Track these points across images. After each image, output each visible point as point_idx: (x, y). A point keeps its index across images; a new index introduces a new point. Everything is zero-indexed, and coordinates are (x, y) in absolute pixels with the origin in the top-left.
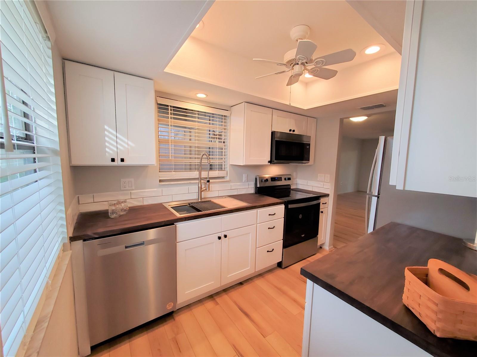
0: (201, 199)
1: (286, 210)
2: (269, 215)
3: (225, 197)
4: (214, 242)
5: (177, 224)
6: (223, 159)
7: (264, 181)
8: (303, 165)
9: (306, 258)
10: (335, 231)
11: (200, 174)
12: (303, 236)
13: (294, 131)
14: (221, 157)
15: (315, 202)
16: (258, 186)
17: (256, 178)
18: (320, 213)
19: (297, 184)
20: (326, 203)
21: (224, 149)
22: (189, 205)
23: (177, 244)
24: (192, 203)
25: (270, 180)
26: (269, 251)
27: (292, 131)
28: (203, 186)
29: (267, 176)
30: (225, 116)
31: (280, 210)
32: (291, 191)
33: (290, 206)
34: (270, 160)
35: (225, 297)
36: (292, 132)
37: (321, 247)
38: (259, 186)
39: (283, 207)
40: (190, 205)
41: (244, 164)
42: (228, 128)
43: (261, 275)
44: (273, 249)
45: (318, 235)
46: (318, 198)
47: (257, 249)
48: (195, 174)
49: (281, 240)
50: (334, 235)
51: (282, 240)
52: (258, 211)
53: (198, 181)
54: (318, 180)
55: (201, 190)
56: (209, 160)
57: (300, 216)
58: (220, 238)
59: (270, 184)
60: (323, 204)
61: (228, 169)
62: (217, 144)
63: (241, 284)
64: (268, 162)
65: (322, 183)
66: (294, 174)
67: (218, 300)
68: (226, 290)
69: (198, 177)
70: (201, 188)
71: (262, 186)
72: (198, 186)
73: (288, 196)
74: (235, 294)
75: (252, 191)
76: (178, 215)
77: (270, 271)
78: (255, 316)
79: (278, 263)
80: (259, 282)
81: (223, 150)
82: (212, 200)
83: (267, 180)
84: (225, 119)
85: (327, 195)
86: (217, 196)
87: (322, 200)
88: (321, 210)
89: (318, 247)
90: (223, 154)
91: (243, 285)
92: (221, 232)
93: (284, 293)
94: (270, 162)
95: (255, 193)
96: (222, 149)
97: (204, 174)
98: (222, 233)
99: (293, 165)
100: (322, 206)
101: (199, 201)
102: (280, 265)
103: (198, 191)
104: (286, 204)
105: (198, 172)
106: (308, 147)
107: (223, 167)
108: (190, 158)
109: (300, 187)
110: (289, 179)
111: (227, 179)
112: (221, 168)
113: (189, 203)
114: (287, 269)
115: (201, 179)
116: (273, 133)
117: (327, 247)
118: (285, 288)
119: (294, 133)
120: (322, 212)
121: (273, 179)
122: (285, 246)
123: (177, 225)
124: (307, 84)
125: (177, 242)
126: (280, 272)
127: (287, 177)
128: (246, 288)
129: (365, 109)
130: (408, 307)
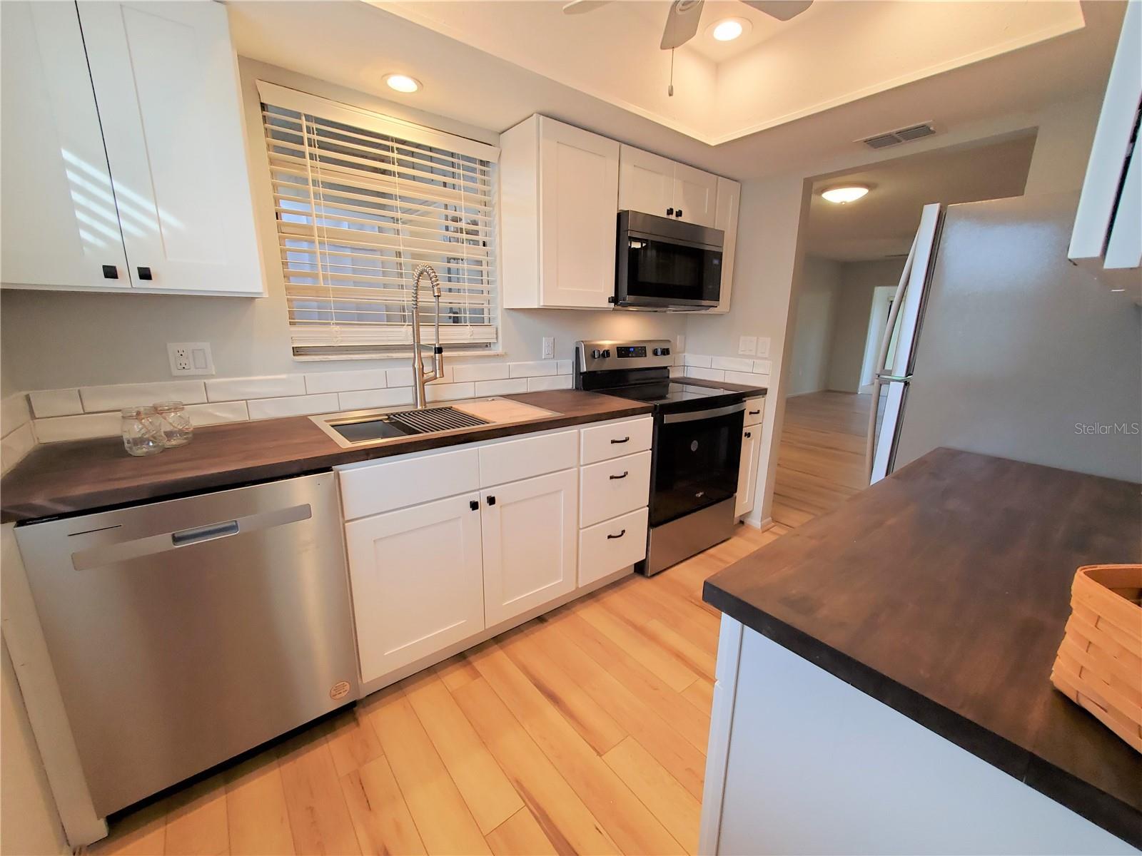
0: (424, 402)
1: (657, 429)
2: (613, 442)
3: (492, 398)
4: (459, 517)
5: (341, 470)
6: (485, 294)
7: (599, 357)
8: (703, 312)
9: (705, 550)
10: (778, 483)
11: (417, 334)
12: (699, 495)
13: (679, 214)
14: (479, 287)
15: (730, 409)
16: (584, 369)
17: (577, 349)
18: (744, 439)
19: (684, 366)
20: (758, 412)
21: (484, 263)
22: (389, 418)
23: (346, 524)
24: (397, 413)
25: (614, 353)
26: (613, 535)
27: (674, 213)
28: (428, 369)
29: (607, 343)
30: (482, 163)
31: (642, 428)
32: (671, 384)
33: (669, 419)
34: (613, 296)
35: (499, 655)
36: (673, 217)
37: (742, 522)
38: (585, 370)
39: (648, 420)
40: (393, 419)
41: (542, 304)
42: (496, 199)
43: (591, 595)
44: (623, 531)
45: (736, 492)
46: (739, 397)
47: (581, 531)
48: (403, 334)
49: (644, 507)
50: (775, 493)
51: (648, 506)
52: (582, 431)
53: (413, 354)
54: (740, 353)
55: (422, 381)
56: (435, 288)
57: (694, 446)
58: (474, 506)
59: (614, 363)
60: (751, 413)
61: (499, 322)
62: (465, 251)
63: (541, 619)
64: (609, 302)
65: (751, 361)
66: (678, 342)
67: (480, 663)
68: (499, 639)
69: (410, 342)
70: (423, 373)
71: (591, 369)
72: (411, 369)
73: (663, 397)
74: (523, 647)
75: (568, 383)
76: (345, 444)
77: (615, 584)
78: (574, 699)
79: (635, 564)
80: (589, 615)
81: (484, 268)
82: (453, 406)
83: (606, 354)
84: (483, 173)
85: (762, 392)
86: (472, 396)
87: (750, 405)
88: (745, 430)
89: (736, 522)
90: (485, 278)
91: (545, 624)
92: (478, 490)
93: (652, 638)
94: (614, 300)
95: (574, 388)
96: (479, 263)
97: (428, 335)
98: (481, 491)
99: (673, 311)
100: (747, 419)
101: (419, 408)
102: (640, 568)
103: (413, 384)
104: (658, 413)
105: (411, 328)
106: (716, 262)
107: (486, 315)
108: (385, 286)
109: (693, 374)
110: (666, 352)
111: (498, 349)
112: (478, 319)
113: (387, 415)
114: (657, 578)
115: (422, 348)
116: (621, 217)
117: (756, 522)
118: (655, 625)
119: (680, 219)
120: (748, 435)
121: (624, 351)
122: (653, 523)
123: (340, 472)
124: (718, 65)
125: (346, 519)
126: (642, 586)
127: (659, 347)
128: (554, 629)
129: (876, 143)
130: (1075, 701)
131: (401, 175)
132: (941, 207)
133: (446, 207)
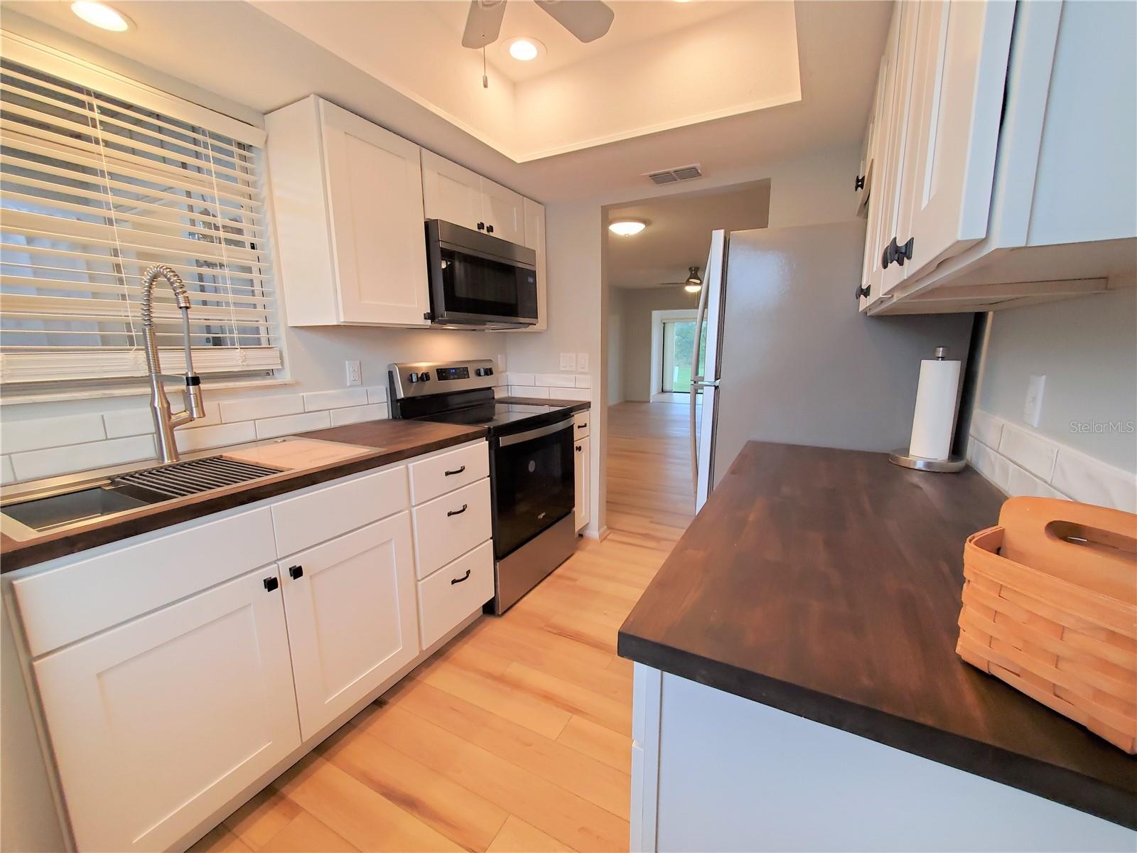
0: (174, 452)
1: (493, 452)
2: (447, 474)
3: (282, 439)
5: (16, 579)
6: (260, 309)
7: (418, 381)
8: (523, 330)
9: (553, 571)
10: (609, 492)
11: (154, 362)
12: (541, 516)
13: (490, 229)
14: (250, 299)
15: (560, 426)
16: (401, 394)
17: (391, 374)
18: (576, 453)
19: (508, 386)
20: (585, 426)
21: (255, 270)
22: (113, 483)
23: (35, 664)
24: (127, 474)
25: (434, 376)
26: (457, 579)
27: (485, 228)
28: (177, 407)
29: (423, 365)
30: (242, 146)
31: (477, 455)
32: (497, 406)
33: (504, 441)
34: (429, 312)
35: (327, 771)
36: (484, 231)
37: (581, 536)
38: (402, 396)
39: (482, 446)
40: (119, 482)
41: (342, 319)
42: (265, 192)
43: (439, 655)
44: (468, 572)
45: (574, 506)
46: (567, 412)
47: (420, 583)
48: (133, 362)
49: (487, 540)
50: (607, 502)
51: (491, 538)
52: (411, 465)
53: (150, 389)
54: (562, 369)
55: (168, 424)
56: (181, 297)
57: (532, 467)
58: (271, 584)
59: (435, 387)
60: (579, 427)
61: (283, 344)
62: (223, 253)
63: (379, 703)
64: (425, 319)
65: (572, 376)
66: (499, 363)
67: (298, 794)
68: (324, 748)
69: (143, 371)
70: (170, 414)
71: (410, 395)
72: (149, 409)
73: (490, 419)
74: (357, 749)
75: (383, 412)
76: (25, 534)
77: (464, 633)
78: (438, 794)
79: (484, 606)
80: (440, 680)
81: (255, 275)
82: (224, 455)
83: (425, 377)
84: (244, 158)
85: (586, 406)
86: (252, 437)
87: (578, 419)
88: (576, 444)
89: (577, 535)
90: (257, 288)
91: (386, 707)
92: (275, 562)
93: (516, 685)
94: (432, 316)
95: (391, 417)
96: (249, 270)
97: (173, 363)
98: (279, 563)
99: (493, 328)
100: (577, 434)
101: (167, 462)
102: (490, 609)
103: (153, 429)
104: (493, 436)
105: (142, 355)
106: (531, 280)
107: (263, 335)
108: (95, 295)
109: (518, 393)
110: (489, 372)
111: (286, 376)
112: (251, 339)
113: (109, 478)
114: (510, 614)
115: (163, 380)
116: (430, 227)
117: (594, 533)
118: (516, 670)
119: (491, 234)
120: (579, 449)
121: (443, 373)
122: (499, 556)
123: (15, 582)
124: (515, 86)
125: (35, 654)
126: (495, 627)
127: (482, 367)
128: (398, 710)
129: (659, 179)
130: (987, 672)
131: (107, 144)
132: (725, 233)
133: (189, 194)
